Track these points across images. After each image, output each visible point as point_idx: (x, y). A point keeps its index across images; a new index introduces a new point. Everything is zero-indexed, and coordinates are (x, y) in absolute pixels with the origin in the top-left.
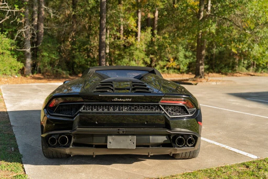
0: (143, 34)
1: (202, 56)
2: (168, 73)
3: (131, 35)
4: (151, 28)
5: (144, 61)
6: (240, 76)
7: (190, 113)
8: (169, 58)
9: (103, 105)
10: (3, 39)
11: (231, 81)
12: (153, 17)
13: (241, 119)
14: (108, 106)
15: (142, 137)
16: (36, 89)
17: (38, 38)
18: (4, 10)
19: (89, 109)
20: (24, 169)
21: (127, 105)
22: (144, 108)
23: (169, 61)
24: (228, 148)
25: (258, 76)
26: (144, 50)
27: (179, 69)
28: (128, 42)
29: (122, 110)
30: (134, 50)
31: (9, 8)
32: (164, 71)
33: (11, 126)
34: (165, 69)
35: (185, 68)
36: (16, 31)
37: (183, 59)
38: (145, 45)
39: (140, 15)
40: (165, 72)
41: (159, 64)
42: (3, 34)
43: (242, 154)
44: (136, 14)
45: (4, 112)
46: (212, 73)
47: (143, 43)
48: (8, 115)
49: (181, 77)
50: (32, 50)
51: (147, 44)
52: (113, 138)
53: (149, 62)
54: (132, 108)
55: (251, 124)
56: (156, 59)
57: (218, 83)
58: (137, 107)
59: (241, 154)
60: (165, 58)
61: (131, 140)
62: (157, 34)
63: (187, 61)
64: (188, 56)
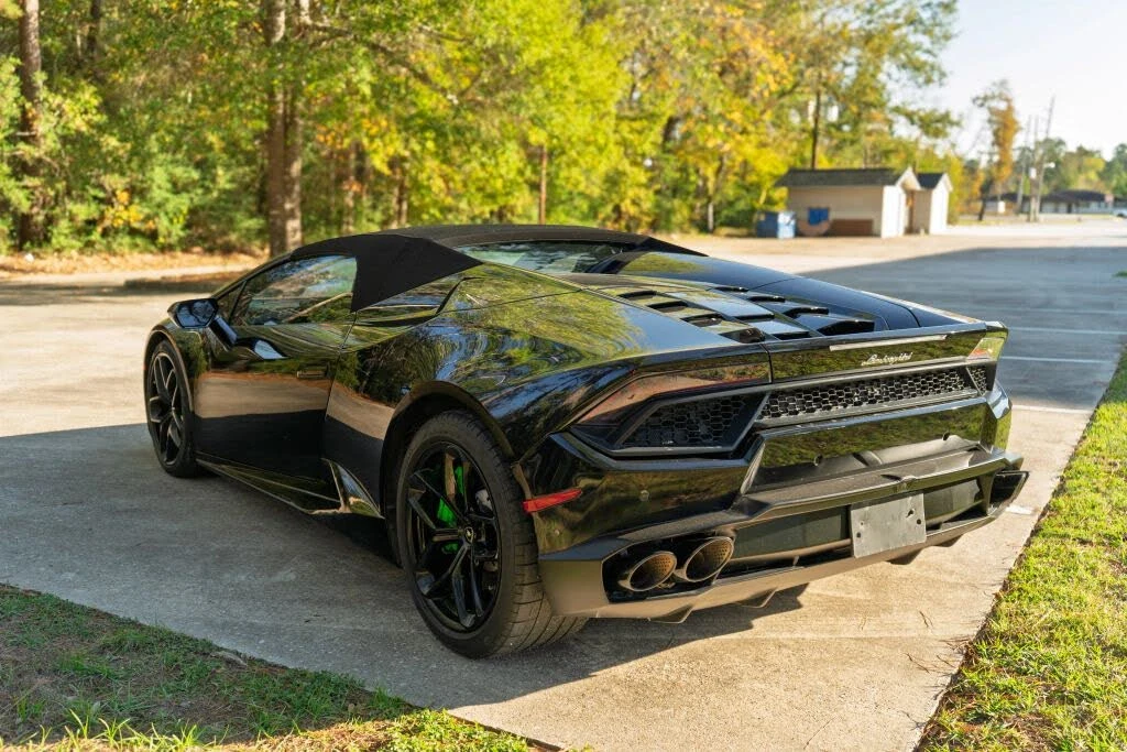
1: (293, 181)
2: (110, 251)
8: (109, 190)
23: (108, 202)
27: (152, 236)
32: (90, 244)
34: (96, 236)
35: (178, 231)
37: (165, 194)
40: (97, 247)
52: (866, 513)
56: (52, 192)
60: (93, 192)
61: (911, 512)
62: (46, 88)
63: (183, 202)
64: (183, 181)
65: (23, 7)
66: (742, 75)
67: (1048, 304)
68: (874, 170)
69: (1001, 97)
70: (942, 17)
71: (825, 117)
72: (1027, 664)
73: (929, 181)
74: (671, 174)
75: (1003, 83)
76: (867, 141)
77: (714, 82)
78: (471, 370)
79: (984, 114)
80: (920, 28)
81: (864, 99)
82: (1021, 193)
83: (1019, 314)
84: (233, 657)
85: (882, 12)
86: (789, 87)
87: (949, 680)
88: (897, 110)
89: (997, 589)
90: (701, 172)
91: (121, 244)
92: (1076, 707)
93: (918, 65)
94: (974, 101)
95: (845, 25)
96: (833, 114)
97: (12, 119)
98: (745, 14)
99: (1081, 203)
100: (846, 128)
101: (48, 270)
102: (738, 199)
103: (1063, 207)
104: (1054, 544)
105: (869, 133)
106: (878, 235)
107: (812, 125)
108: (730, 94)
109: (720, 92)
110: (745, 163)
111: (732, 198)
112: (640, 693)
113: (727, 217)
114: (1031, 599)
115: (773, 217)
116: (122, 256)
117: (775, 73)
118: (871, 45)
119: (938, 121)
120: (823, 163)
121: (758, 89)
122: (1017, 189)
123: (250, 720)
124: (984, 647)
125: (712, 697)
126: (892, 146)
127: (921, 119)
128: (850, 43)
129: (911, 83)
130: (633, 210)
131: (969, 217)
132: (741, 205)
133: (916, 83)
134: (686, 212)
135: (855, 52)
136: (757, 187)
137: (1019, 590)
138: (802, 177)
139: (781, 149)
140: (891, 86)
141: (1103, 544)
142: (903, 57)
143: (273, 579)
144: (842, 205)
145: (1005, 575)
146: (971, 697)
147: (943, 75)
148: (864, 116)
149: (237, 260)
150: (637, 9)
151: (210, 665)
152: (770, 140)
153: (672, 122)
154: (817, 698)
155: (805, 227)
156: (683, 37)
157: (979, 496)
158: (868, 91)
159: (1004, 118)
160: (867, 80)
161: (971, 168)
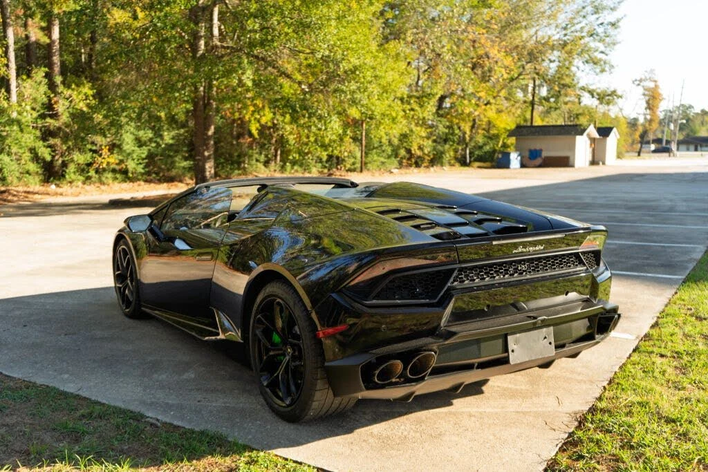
0: (27, 84)
1: (209, 138)
2: (102, 182)
4: (45, 70)
5: (35, 153)
8: (98, 145)
12: (47, 41)
23: (97, 152)
26: (31, 124)
27: (125, 172)
32: (89, 178)
34: (92, 173)
35: (140, 169)
37: (132, 148)
38: (34, 112)
39: (11, 33)
40: (94, 180)
41: (72, 160)
47: (28, 108)
51: (37, 110)
52: (517, 338)
53: (47, 157)
56: (63, 147)
60: (89, 146)
61: (545, 338)
62: (62, 85)
63: (144, 152)
64: (144, 139)
65: (50, 37)
66: (486, 68)
67: (671, 209)
68: (570, 126)
69: (651, 80)
70: (611, 30)
71: (539, 94)
72: (613, 426)
73: (604, 132)
74: (442, 129)
75: (652, 71)
76: (565, 108)
77: (468, 73)
78: (295, 255)
79: (640, 90)
80: (598, 38)
81: (562, 82)
82: (665, 139)
83: (652, 216)
84: (154, 421)
85: (573, 29)
86: (516, 75)
87: (567, 435)
88: (583, 89)
89: (605, 384)
90: (462, 128)
91: (107, 178)
92: (636, 451)
93: (596, 61)
94: (633, 82)
95: (550, 38)
96: (544, 92)
97: (43, 104)
98: (487, 32)
99: (704, 144)
100: (552, 100)
101: (64, 194)
102: (485, 144)
103: (692, 147)
104: (644, 357)
105: (566, 103)
106: (573, 166)
107: (531, 98)
108: (478, 81)
109: (472, 79)
110: (489, 123)
111: (480, 144)
112: (385, 442)
113: (478, 155)
114: (623, 389)
115: (507, 156)
116: (108, 185)
117: (506, 67)
118: (566, 49)
119: (609, 95)
120: (538, 122)
121: (496, 77)
122: (662, 136)
123: (161, 456)
124: (589, 417)
125: (426, 445)
126: (581, 111)
127: (598, 94)
128: (553, 48)
129: (592, 72)
130: (419, 153)
131: (631, 154)
132: (487, 148)
133: (595, 72)
134: (452, 153)
135: (556, 53)
136: (497, 137)
137: (618, 384)
138: (525, 131)
139: (511, 114)
140: (579, 74)
141: (674, 357)
142: (586, 56)
143: (181, 377)
144: (551, 148)
145: (612, 375)
146: (576, 446)
147: (612, 67)
148: (562, 92)
149: (176, 186)
150: (420, 30)
151: (142, 426)
152: (504, 109)
153: (442, 99)
154: (488, 445)
155: (526, 161)
156: (448, 47)
157: (589, 328)
158: (565, 77)
159: (653, 92)
160: (564, 71)
161: (633, 124)
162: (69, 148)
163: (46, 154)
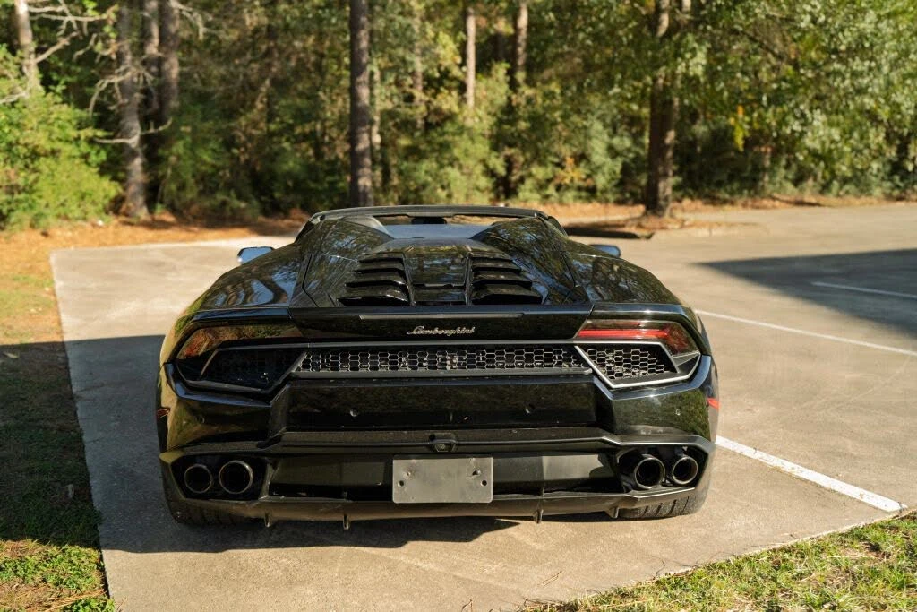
0: (482, 85)
1: (667, 147)
2: (561, 203)
3: (446, 88)
4: (508, 65)
5: (486, 166)
6: (774, 207)
7: (680, 367)
8: (562, 156)
9: (374, 351)
10: (52, 109)
11: (755, 224)
12: (511, 31)
13: (810, 355)
14: (393, 355)
15: (514, 459)
16: (159, 264)
17: (162, 103)
18: (54, 17)
19: (324, 367)
20: (102, 570)
21: (460, 350)
22: (522, 358)
23: (560, 165)
24: (793, 468)
25: (830, 206)
26: (487, 132)
28: (438, 111)
29: (444, 365)
30: (454, 134)
31: (67, 11)
32: (547, 197)
33: (72, 397)
34: (551, 190)
35: (612, 186)
36: (92, 82)
37: (604, 159)
38: (489, 117)
39: (471, 24)
40: (552, 199)
41: (531, 175)
42: (51, 94)
43: (843, 492)
44: (461, 22)
45: (53, 345)
46: (692, 198)
47: (481, 113)
48: (66, 358)
49: (599, 215)
50: (145, 139)
51: (495, 115)
52: (412, 465)
53: (502, 171)
54: (478, 359)
55: (849, 376)
56: (521, 159)
57: (717, 232)
58: (494, 356)
59: (841, 495)
60: (551, 158)
61: (476, 473)
62: (524, 84)
63: (618, 164)
64: (619, 148)
65: (515, 26)
91: (569, 197)
97: (501, 107)
162: (526, 160)
163: (499, 165)
